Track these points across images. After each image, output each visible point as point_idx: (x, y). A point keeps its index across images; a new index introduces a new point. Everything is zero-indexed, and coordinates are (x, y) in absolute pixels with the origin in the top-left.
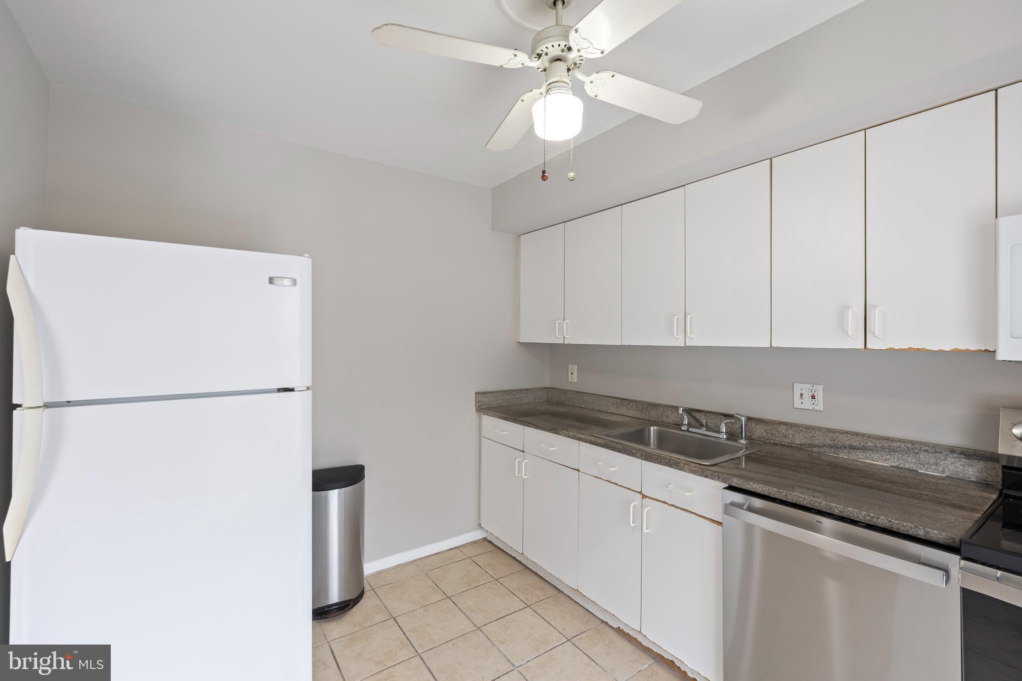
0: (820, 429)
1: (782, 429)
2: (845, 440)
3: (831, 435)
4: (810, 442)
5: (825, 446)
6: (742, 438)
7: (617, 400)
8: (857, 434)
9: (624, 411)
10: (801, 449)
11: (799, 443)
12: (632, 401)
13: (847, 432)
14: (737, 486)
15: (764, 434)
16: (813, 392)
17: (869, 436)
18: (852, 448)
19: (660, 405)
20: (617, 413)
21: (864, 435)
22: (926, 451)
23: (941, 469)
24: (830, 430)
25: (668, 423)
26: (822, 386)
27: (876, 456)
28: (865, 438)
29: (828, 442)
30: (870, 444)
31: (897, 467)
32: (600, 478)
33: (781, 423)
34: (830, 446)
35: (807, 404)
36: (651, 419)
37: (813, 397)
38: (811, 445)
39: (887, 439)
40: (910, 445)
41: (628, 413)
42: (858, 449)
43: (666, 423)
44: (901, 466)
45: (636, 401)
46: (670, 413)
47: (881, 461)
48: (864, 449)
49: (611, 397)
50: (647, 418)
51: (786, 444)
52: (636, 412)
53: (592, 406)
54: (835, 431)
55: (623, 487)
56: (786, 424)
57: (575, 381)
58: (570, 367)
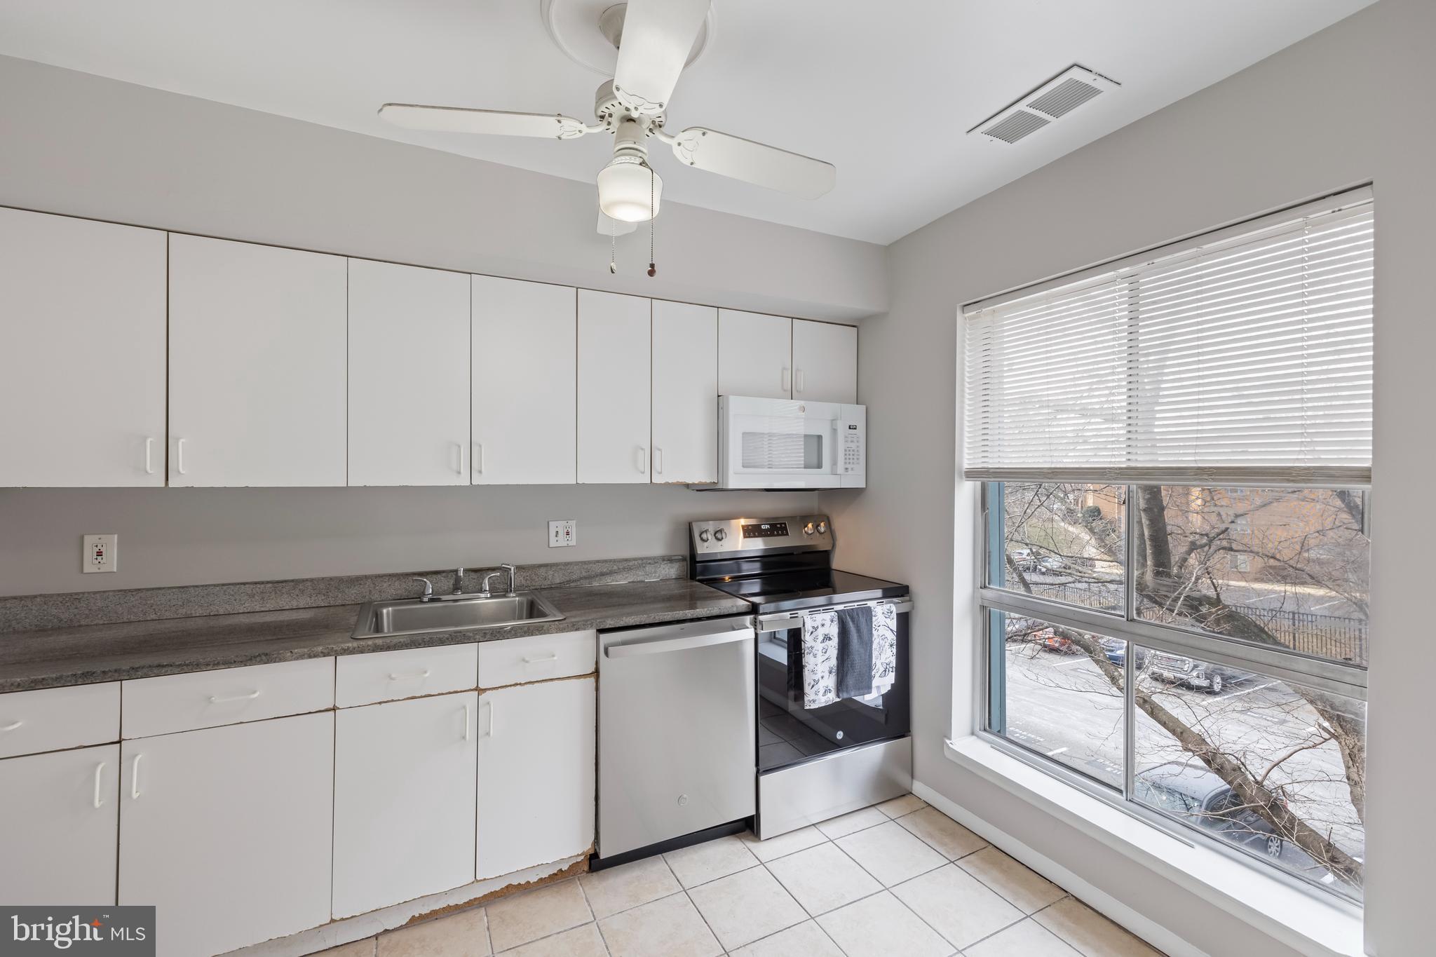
0: (577, 563)
1: (542, 571)
2: (597, 569)
3: (586, 566)
4: (568, 579)
5: (581, 578)
6: (511, 591)
7: (262, 586)
8: (605, 561)
9: (284, 602)
10: (561, 588)
11: (558, 582)
12: (304, 581)
13: (598, 561)
15: (523, 582)
16: (567, 528)
17: (614, 561)
18: (603, 574)
19: (366, 577)
20: (263, 609)
21: (611, 561)
22: (650, 563)
23: (657, 575)
24: (584, 563)
25: (382, 601)
26: (575, 521)
27: (618, 577)
28: (612, 563)
29: (584, 574)
30: (615, 567)
31: (633, 582)
32: (393, 701)
33: (540, 566)
34: (585, 578)
35: (562, 541)
36: (347, 603)
37: (568, 533)
38: (569, 582)
39: (626, 560)
40: (640, 562)
41: (295, 604)
42: (607, 574)
43: (389, 600)
44: (635, 580)
45: (312, 580)
46: (385, 585)
47: (621, 581)
48: (611, 573)
49: (244, 584)
50: (339, 602)
51: (546, 587)
52: (313, 598)
53: (182, 611)
54: (590, 562)
55: (443, 694)
56: (546, 565)
57: (115, 571)
58: (89, 540)
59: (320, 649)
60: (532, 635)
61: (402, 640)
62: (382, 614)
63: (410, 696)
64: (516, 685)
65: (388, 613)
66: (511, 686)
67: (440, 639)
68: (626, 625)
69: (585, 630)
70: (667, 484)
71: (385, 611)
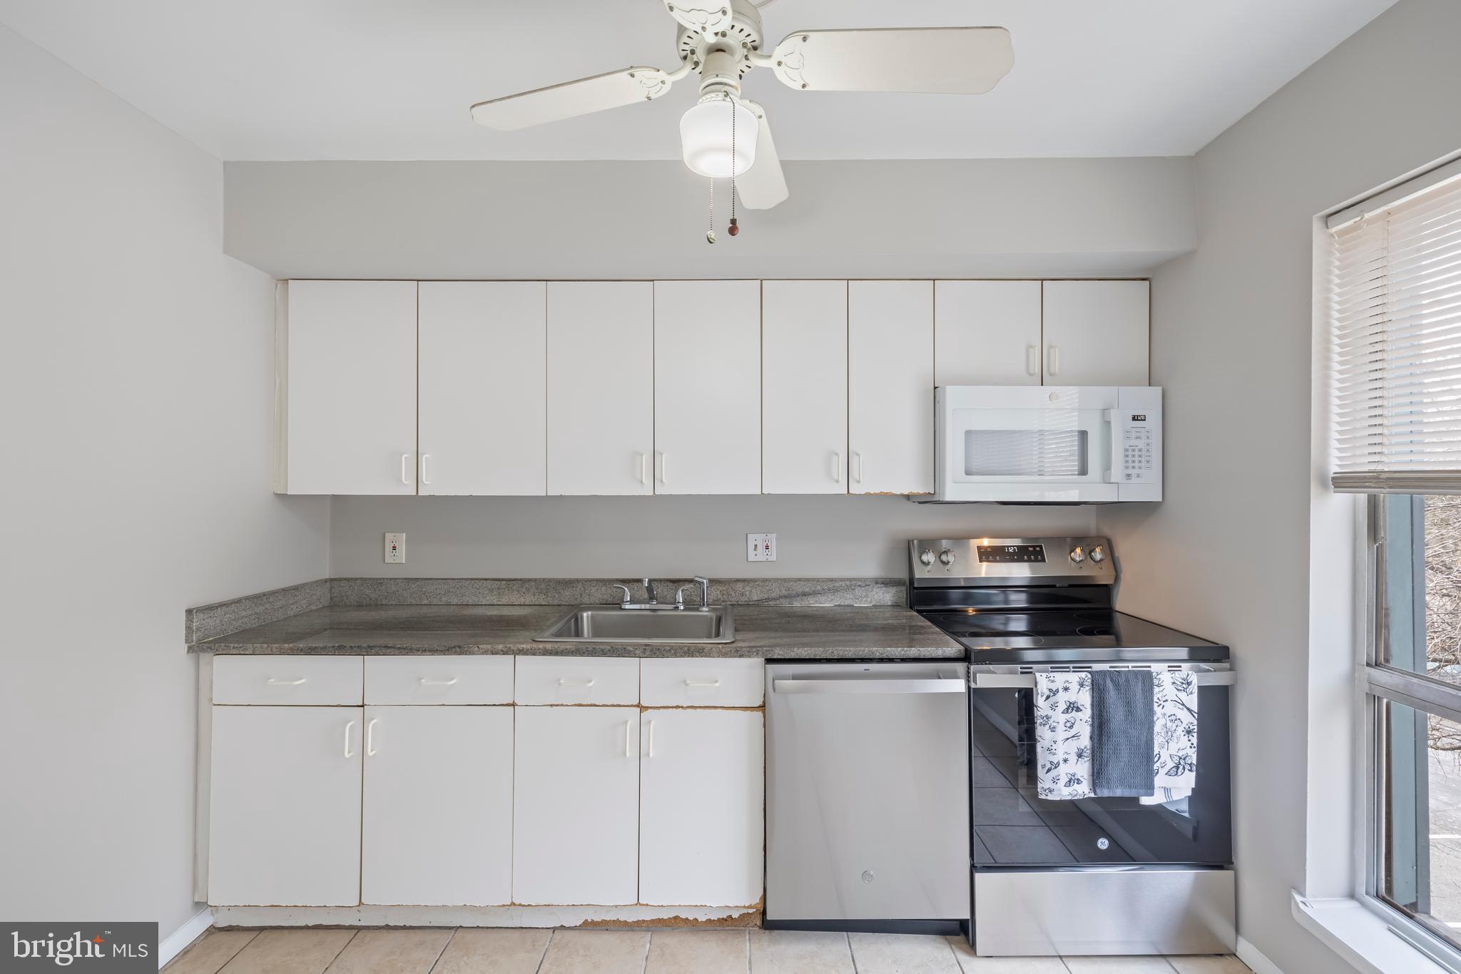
0: (776, 580)
1: (739, 586)
2: (799, 588)
3: (786, 584)
4: (766, 596)
5: (780, 597)
6: (704, 605)
7: (499, 582)
8: (808, 580)
9: (515, 598)
10: (758, 606)
11: (756, 599)
12: (529, 580)
13: (800, 580)
14: (779, 657)
15: (720, 596)
16: (767, 542)
17: (818, 580)
18: (804, 594)
19: (578, 581)
20: (499, 603)
21: (814, 580)
22: (859, 586)
23: (869, 600)
24: (785, 580)
25: (591, 604)
26: (775, 535)
27: (823, 598)
28: (815, 582)
29: (784, 592)
30: (819, 588)
31: (839, 606)
32: (562, 705)
33: (737, 581)
34: (785, 597)
35: (761, 555)
36: (563, 603)
37: (767, 547)
38: (768, 599)
39: (832, 580)
40: (848, 583)
41: (522, 601)
42: (810, 594)
43: (598, 604)
44: (843, 603)
45: (535, 580)
46: (594, 590)
47: (826, 603)
48: (814, 593)
49: (486, 580)
50: (556, 602)
51: (743, 603)
52: (536, 597)
53: (444, 599)
54: (790, 580)
55: (607, 706)
56: (744, 581)
57: (404, 562)
58: (389, 536)
59: (500, 647)
60: (692, 656)
61: (568, 647)
62: (582, 617)
63: (578, 703)
64: (677, 707)
65: (588, 617)
66: (672, 707)
67: (602, 650)
68: (797, 657)
69: (750, 657)
70: (868, 495)
71: (585, 614)
